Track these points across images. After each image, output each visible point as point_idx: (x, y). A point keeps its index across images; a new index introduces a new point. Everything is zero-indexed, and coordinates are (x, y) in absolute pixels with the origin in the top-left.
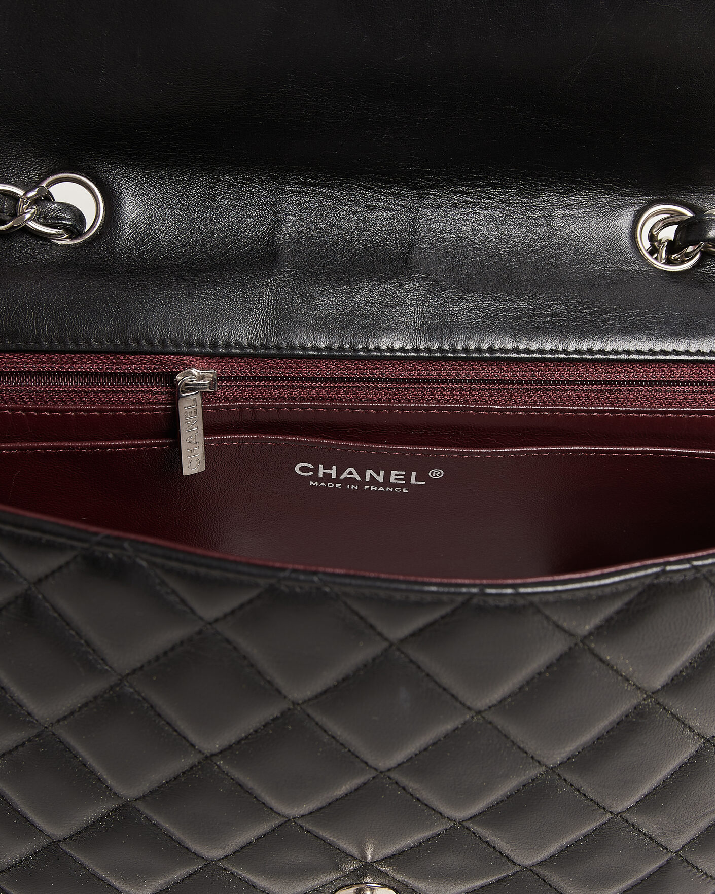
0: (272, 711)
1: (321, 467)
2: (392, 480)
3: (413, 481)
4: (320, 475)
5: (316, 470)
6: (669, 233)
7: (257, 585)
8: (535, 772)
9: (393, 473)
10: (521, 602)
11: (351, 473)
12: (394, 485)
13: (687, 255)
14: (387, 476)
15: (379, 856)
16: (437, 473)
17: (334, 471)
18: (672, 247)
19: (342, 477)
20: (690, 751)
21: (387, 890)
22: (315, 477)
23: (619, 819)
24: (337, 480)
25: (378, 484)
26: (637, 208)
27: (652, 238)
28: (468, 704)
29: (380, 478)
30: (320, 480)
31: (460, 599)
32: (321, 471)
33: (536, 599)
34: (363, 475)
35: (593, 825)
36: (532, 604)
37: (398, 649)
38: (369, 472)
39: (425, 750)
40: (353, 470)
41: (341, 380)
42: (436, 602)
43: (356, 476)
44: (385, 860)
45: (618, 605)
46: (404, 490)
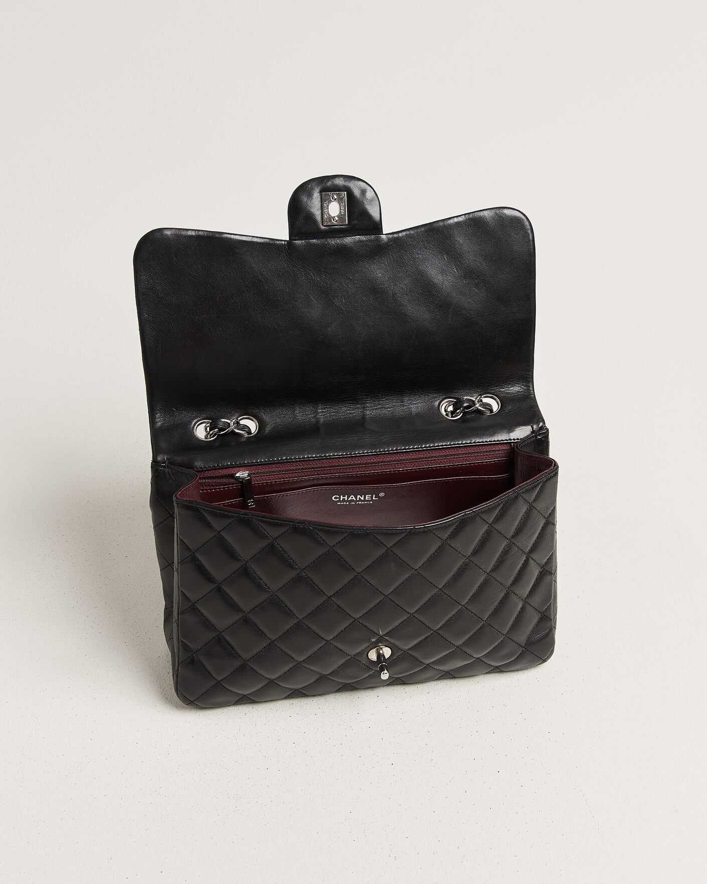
0: (351, 576)
1: (342, 496)
2: (367, 499)
3: (374, 499)
4: (341, 500)
5: (340, 498)
6: (451, 408)
7: (347, 532)
8: (435, 591)
9: (367, 496)
10: (426, 529)
11: (352, 497)
12: (367, 501)
13: (458, 413)
14: (365, 498)
15: (384, 633)
16: (382, 495)
17: (346, 498)
18: (452, 413)
19: (349, 499)
20: (483, 578)
21: (387, 648)
22: (339, 501)
23: (463, 608)
24: (347, 501)
25: (362, 501)
26: (438, 401)
27: (446, 411)
28: (412, 567)
29: (362, 499)
30: (341, 502)
31: (408, 531)
32: (342, 498)
33: (430, 528)
34: (356, 498)
35: (456, 611)
36: (429, 530)
37: (390, 550)
38: (358, 496)
39: (400, 585)
40: (353, 496)
41: (347, 465)
42: (401, 532)
43: (354, 498)
44: (386, 635)
45: (454, 527)
46: (371, 502)
